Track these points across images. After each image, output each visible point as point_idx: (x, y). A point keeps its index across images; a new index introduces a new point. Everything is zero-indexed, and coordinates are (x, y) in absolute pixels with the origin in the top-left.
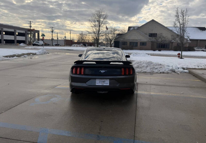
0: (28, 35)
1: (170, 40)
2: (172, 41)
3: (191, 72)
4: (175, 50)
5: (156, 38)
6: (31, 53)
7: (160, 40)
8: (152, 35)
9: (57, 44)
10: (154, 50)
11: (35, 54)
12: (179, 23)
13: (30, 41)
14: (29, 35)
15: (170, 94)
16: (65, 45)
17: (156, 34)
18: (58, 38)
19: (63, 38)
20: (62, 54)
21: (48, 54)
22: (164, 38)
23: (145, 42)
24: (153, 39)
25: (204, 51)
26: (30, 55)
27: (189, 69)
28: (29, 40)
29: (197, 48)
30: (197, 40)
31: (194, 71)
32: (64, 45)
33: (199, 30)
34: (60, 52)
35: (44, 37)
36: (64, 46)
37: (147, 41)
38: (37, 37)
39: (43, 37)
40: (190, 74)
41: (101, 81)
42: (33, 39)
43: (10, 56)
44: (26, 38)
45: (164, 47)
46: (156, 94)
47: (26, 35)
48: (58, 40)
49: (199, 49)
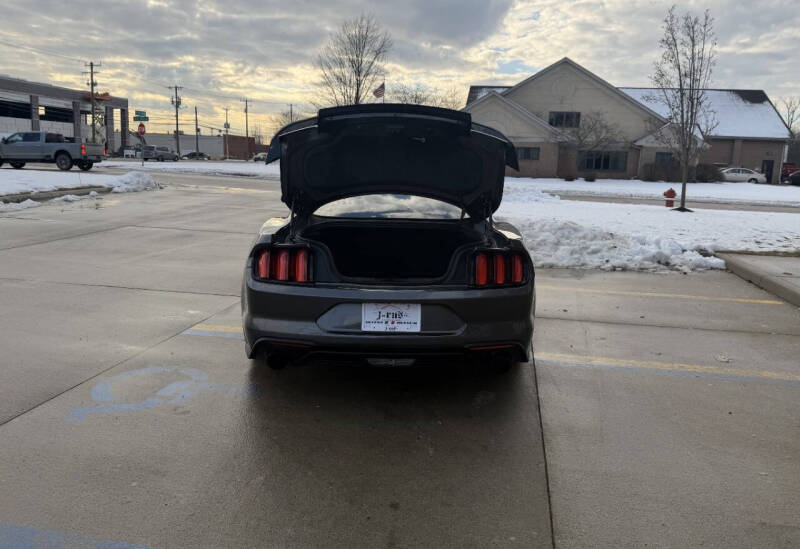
0: (83, 117)
1: (631, 139)
2: (638, 143)
3: (735, 268)
4: (650, 176)
5: (577, 133)
6: (91, 187)
7: (591, 139)
8: (560, 119)
9: (195, 151)
10: (570, 178)
11: (109, 190)
12: (677, 70)
13: (94, 138)
14: (89, 118)
15: (676, 366)
16: (226, 158)
17: (578, 115)
18: (198, 130)
19: (220, 131)
20: (216, 191)
21: (158, 192)
22: (607, 132)
23: (533, 146)
24: (566, 135)
25: (756, 181)
26: (88, 194)
27: (726, 256)
28: (90, 136)
29: (733, 171)
30: (732, 140)
31: (747, 261)
32: (222, 156)
33: (741, 100)
34: (207, 182)
35: (145, 123)
36: (223, 159)
37: (543, 140)
38: (117, 126)
39: (142, 126)
40: (732, 272)
41: (384, 313)
42: (104, 133)
43: (7, 198)
44: (77, 130)
45: (606, 166)
46: (612, 363)
47: (76, 118)
48: (198, 137)
49: (741, 175)
